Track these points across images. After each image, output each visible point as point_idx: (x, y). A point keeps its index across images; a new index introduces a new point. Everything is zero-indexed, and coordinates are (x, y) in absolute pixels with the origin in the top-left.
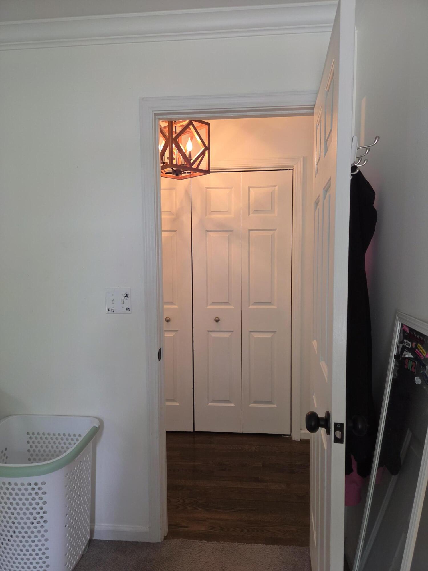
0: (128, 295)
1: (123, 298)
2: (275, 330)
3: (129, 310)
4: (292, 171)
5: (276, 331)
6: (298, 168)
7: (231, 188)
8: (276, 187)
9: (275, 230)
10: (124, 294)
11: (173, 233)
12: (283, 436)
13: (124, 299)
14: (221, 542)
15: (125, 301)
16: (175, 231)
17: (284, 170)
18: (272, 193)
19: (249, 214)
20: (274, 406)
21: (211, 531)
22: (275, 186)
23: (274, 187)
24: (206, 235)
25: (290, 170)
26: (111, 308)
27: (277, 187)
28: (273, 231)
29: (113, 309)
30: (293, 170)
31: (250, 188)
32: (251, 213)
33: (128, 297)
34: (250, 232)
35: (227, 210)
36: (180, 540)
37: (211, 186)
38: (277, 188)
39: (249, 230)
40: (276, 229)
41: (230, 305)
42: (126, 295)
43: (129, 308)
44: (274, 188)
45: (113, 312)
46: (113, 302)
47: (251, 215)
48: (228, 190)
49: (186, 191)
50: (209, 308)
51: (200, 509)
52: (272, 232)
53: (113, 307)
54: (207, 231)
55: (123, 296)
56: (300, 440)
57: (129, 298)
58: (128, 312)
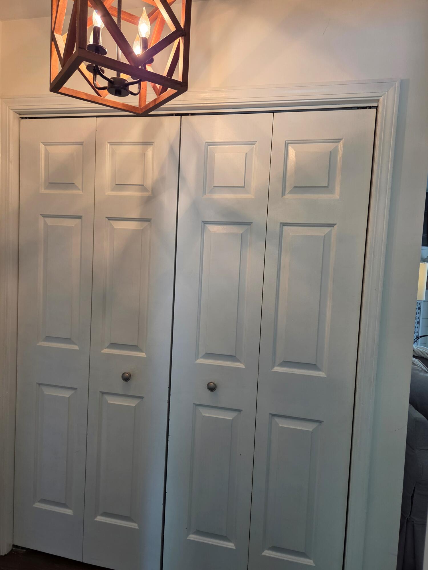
4: (374, 110)
5: (322, 421)
6: (388, 103)
7: (252, 143)
9: (332, 226)
11: (146, 224)
16: (148, 220)
17: (358, 108)
18: (332, 154)
19: (283, 194)
22: (338, 141)
23: (336, 142)
24: (203, 230)
25: (370, 108)
27: (342, 141)
28: (329, 229)
30: (377, 107)
31: (288, 144)
32: (287, 192)
34: (282, 229)
35: (243, 186)
37: (217, 140)
38: (341, 144)
39: (281, 223)
40: (336, 224)
41: (238, 361)
44: (336, 144)
47: (288, 196)
48: (246, 148)
49: (171, 149)
50: (200, 362)
52: (327, 230)
54: (205, 223)
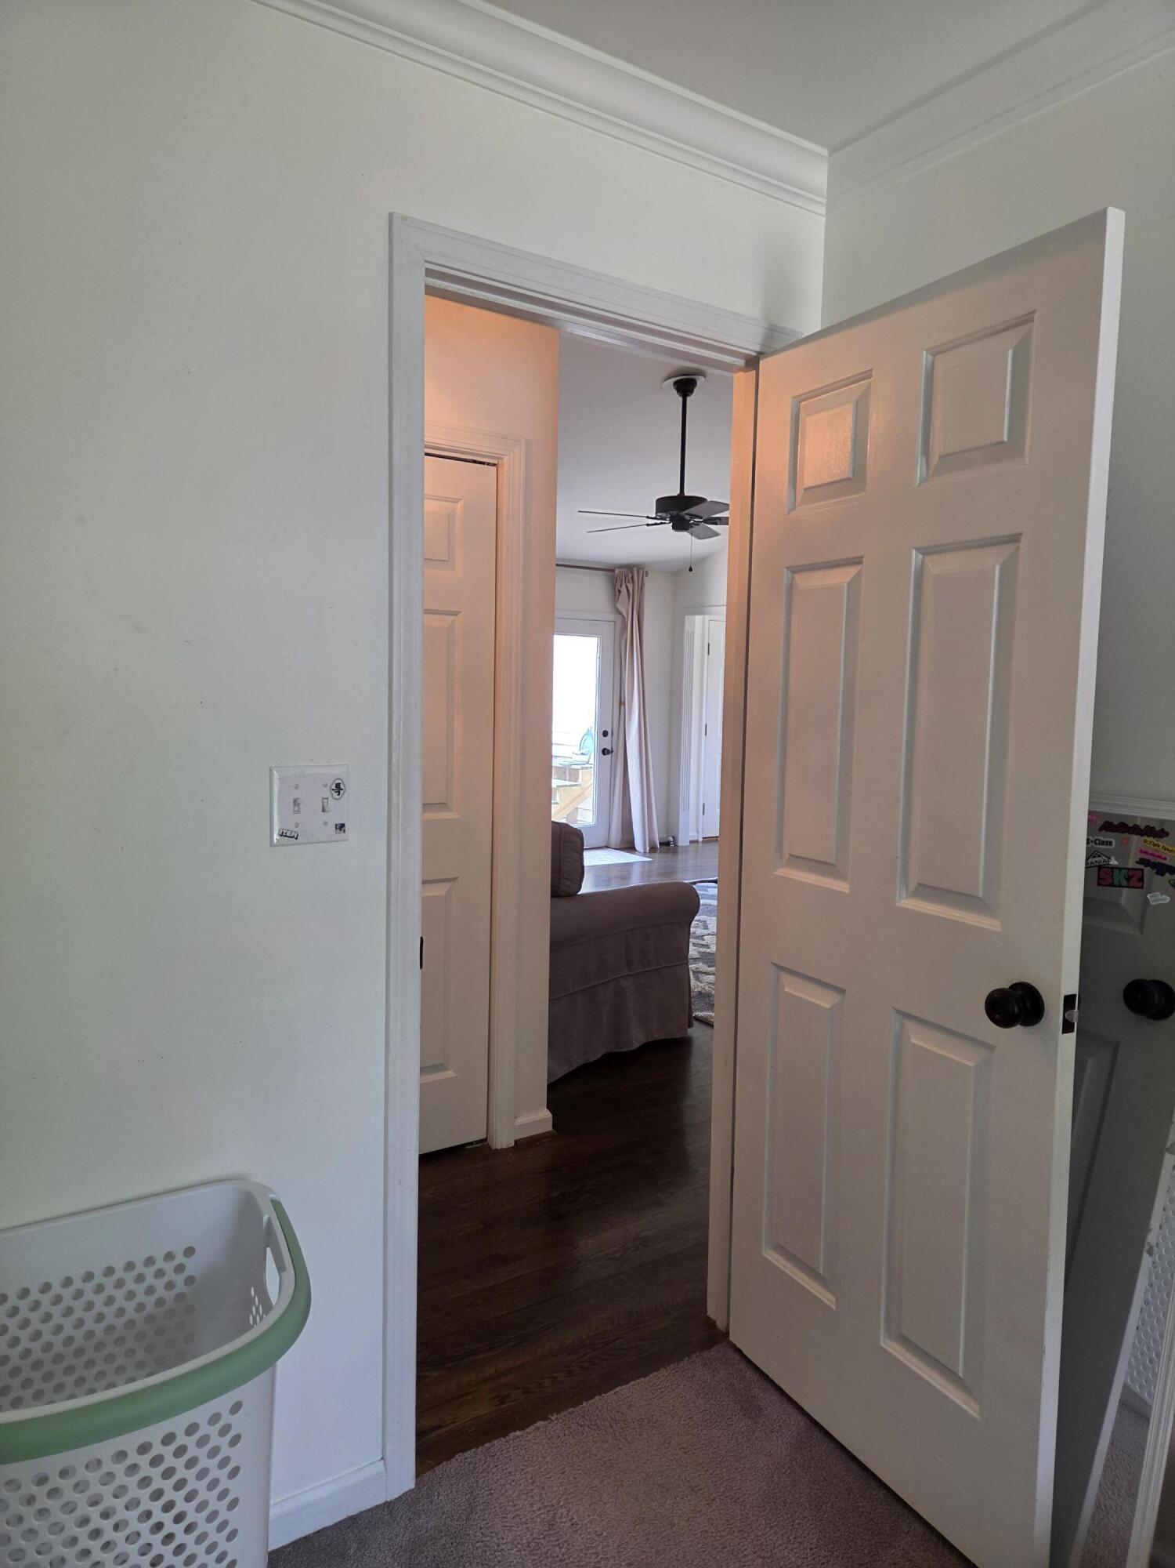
0: (342, 787)
1: (326, 793)
2: (455, 876)
3: (344, 831)
4: (495, 468)
5: (457, 878)
6: (513, 464)
8: (460, 504)
9: (455, 614)
10: (329, 784)
12: (467, 1147)
13: (330, 798)
14: (550, 1416)
15: (332, 803)
17: (474, 462)
18: (450, 517)
20: (450, 1074)
21: (505, 1406)
22: (456, 501)
23: (455, 503)
25: (488, 464)
26: (290, 828)
27: (461, 502)
28: (452, 618)
29: (296, 830)
30: (497, 465)
33: (342, 792)
36: (457, 1460)
40: (461, 612)
42: (338, 786)
43: (343, 825)
44: (454, 505)
45: (297, 838)
46: (296, 809)
51: (435, 1374)
52: (450, 619)
53: (297, 825)
55: (328, 788)
56: (513, 1144)
57: (347, 795)
58: (341, 835)
